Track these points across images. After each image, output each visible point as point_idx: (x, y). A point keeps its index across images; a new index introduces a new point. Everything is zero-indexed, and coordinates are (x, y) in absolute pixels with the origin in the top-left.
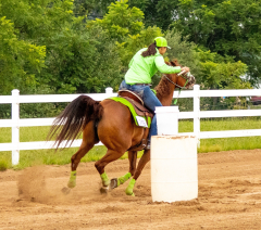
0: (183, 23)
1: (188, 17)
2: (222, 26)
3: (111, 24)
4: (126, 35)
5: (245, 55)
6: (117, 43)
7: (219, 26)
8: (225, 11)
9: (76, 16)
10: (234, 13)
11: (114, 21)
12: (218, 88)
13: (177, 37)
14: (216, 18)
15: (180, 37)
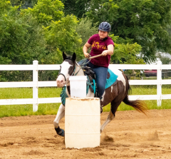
0: (93, 13)
1: (98, 8)
2: (123, 16)
3: (39, 12)
4: (50, 21)
5: (140, 38)
6: (43, 27)
7: (121, 16)
8: (126, 5)
9: (13, 5)
10: (133, 6)
11: (42, 10)
12: (119, 63)
13: (89, 23)
14: (119, 10)
15: (91, 23)
